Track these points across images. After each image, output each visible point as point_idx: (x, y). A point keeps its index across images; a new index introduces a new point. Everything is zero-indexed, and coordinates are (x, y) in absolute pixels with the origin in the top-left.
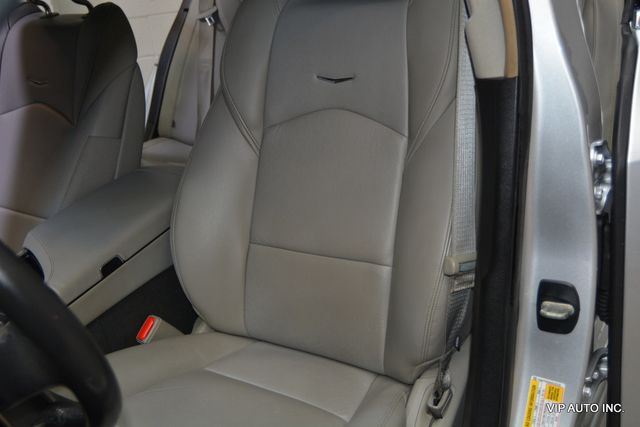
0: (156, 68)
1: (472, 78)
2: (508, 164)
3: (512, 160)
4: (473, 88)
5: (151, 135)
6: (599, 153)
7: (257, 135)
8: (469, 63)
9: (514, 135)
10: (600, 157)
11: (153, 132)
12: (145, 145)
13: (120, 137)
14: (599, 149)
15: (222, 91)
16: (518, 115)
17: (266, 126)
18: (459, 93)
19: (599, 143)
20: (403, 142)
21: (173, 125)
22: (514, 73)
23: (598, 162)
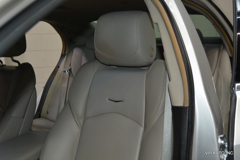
0: (43, 89)
1: (170, 105)
2: (184, 143)
3: (186, 141)
4: (171, 109)
5: (37, 117)
6: (222, 140)
7: (81, 121)
8: (170, 99)
9: (187, 130)
10: (223, 142)
11: (39, 115)
12: (34, 121)
13: (24, 117)
14: (222, 138)
15: (69, 102)
16: (189, 122)
17: (85, 118)
18: (165, 111)
19: (222, 136)
20: (142, 129)
21: (48, 113)
22: (187, 105)
23: (221, 144)
